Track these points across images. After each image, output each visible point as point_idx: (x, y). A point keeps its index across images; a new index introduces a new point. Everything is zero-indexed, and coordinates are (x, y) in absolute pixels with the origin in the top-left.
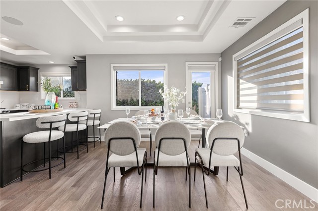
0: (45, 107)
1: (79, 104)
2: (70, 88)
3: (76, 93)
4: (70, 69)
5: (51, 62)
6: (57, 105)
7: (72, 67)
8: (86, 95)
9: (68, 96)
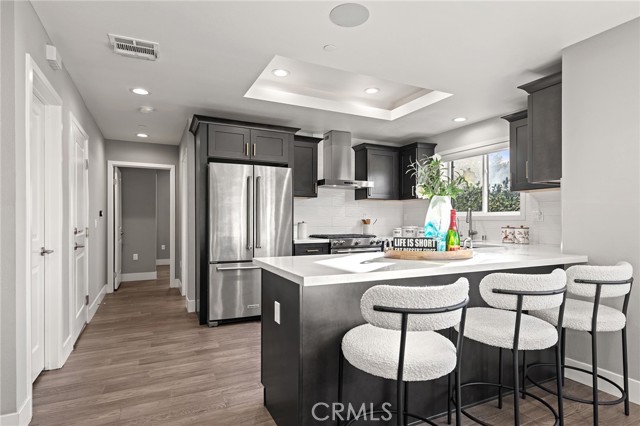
0: (421, 243)
1: (534, 231)
2: (505, 183)
3: (525, 196)
4: (508, 123)
5: (460, 120)
6: (454, 239)
7: (512, 119)
8: (558, 200)
9: (506, 208)
